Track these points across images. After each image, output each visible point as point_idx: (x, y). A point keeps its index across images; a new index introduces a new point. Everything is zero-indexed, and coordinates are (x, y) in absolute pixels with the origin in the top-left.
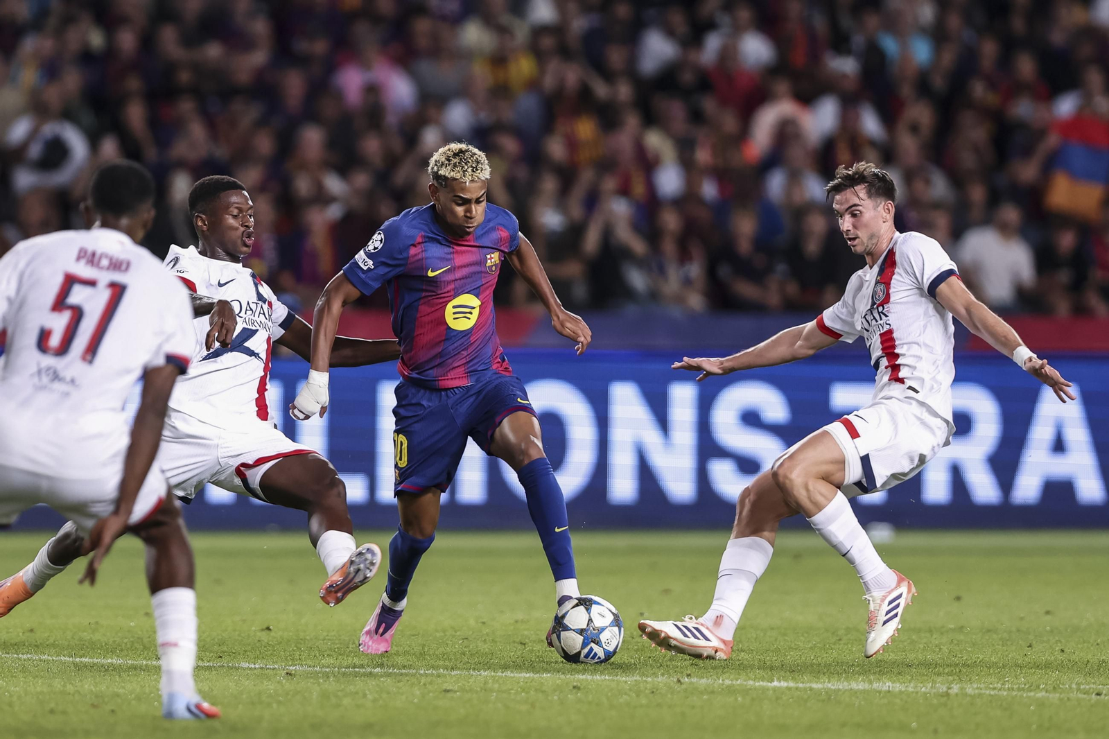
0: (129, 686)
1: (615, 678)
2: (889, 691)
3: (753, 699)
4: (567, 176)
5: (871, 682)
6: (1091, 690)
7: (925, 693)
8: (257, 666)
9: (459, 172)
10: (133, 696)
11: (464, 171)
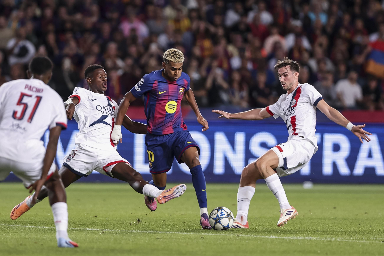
0: (47, 236)
1: (216, 234)
2: (311, 240)
3: (264, 242)
4: (200, 61)
5: (304, 237)
6: (381, 240)
7: (323, 241)
8: (92, 229)
9: (173, 59)
10: (49, 239)
11: (175, 59)
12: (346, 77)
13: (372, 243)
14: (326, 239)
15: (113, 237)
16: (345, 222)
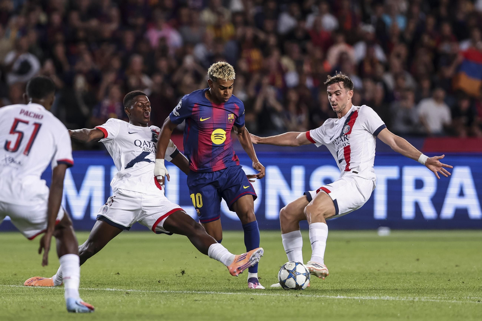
0: (58, 299)
2: (388, 300)
3: (329, 304)
4: (247, 77)
5: (380, 296)
6: (476, 299)
7: (404, 301)
8: (113, 290)
9: (222, 75)
10: (60, 303)
11: (224, 75)
12: (431, 95)
13: (465, 303)
14: (408, 298)
15: (140, 300)
16: (430, 277)
